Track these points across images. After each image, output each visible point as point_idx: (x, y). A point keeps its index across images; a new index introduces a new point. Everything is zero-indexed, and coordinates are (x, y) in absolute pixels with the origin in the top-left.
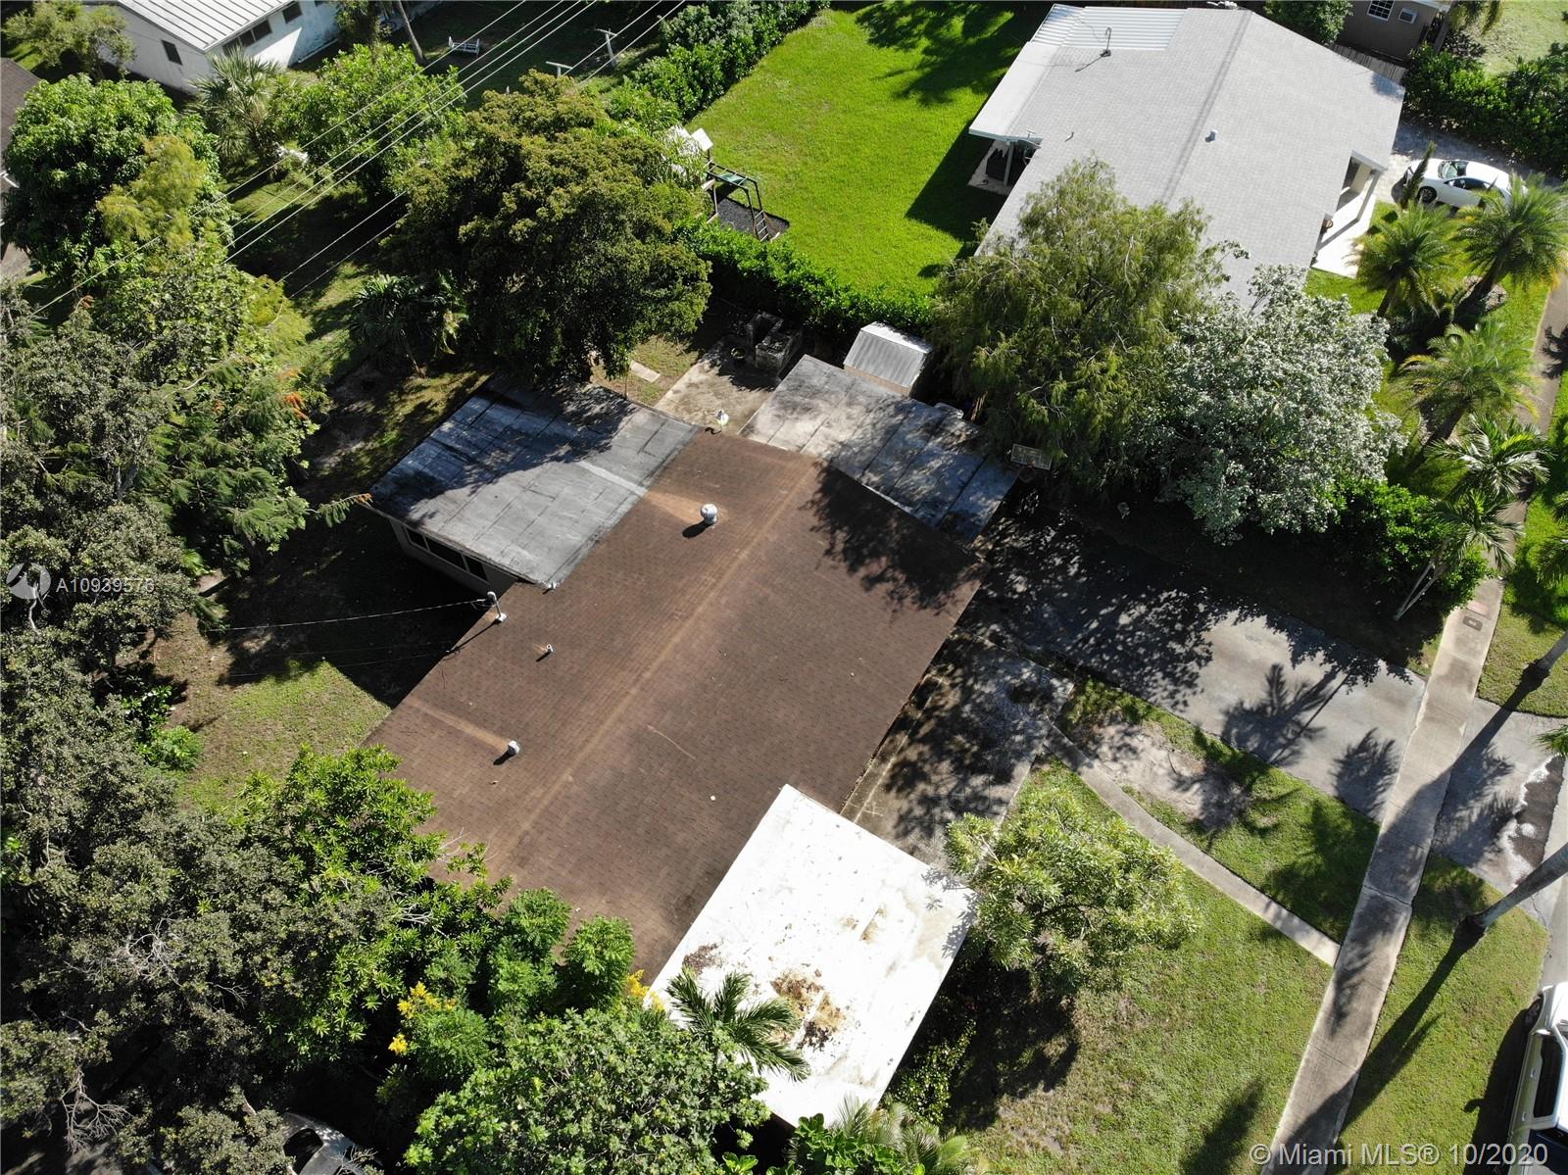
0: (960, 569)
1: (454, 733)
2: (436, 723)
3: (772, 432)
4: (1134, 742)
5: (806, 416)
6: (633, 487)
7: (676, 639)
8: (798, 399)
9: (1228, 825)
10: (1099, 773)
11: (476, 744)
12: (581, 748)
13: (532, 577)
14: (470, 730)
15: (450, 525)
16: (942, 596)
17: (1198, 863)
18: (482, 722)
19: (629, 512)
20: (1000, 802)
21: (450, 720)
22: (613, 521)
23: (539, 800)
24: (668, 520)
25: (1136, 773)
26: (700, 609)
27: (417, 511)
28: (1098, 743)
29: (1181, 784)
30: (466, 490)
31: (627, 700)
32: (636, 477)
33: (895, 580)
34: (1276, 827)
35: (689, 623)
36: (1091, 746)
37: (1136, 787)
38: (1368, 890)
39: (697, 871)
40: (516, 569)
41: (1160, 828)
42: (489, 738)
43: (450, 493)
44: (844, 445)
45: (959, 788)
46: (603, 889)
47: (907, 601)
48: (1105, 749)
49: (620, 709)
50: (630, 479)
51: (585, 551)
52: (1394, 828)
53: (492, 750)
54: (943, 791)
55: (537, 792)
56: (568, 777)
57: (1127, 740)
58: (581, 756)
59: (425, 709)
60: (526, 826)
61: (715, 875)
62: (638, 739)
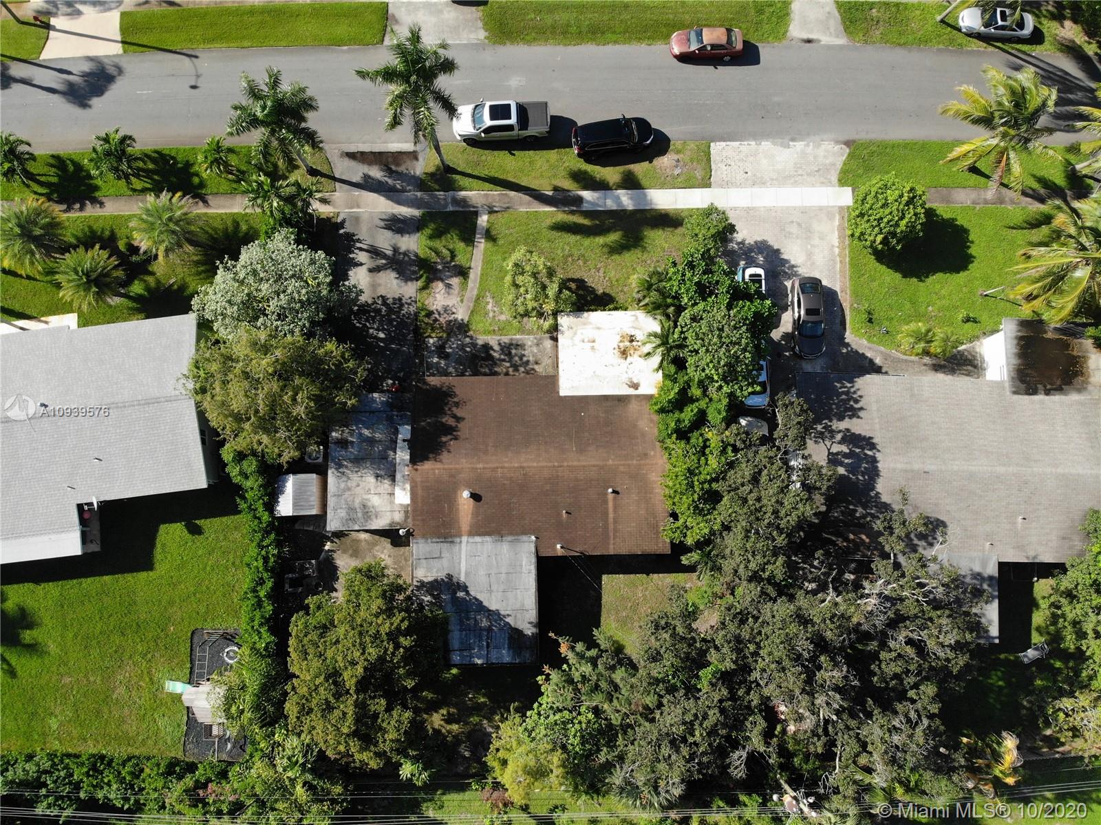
0: (427, 390)
1: (615, 522)
2: (615, 531)
3: (388, 514)
4: (441, 310)
5: (369, 504)
6: (464, 545)
7: (535, 464)
8: (360, 515)
9: (457, 265)
10: (461, 315)
11: (615, 508)
12: (597, 466)
13: (533, 550)
14: (611, 515)
15: (527, 607)
16: (444, 389)
17: (476, 270)
18: (606, 514)
19: (479, 535)
20: (498, 343)
21: (611, 527)
22: (488, 539)
23: (624, 465)
24: (476, 514)
25: (454, 304)
26: (516, 465)
27: (529, 631)
28: (450, 322)
29: (449, 286)
30: (507, 620)
31: (570, 464)
32: (457, 547)
33: (450, 409)
34: (447, 249)
35: (525, 465)
36: (453, 323)
37: (459, 299)
38: (450, 208)
39: (609, 404)
40: (534, 560)
41: (470, 285)
42: (611, 504)
43: (512, 624)
44: (377, 476)
45: (504, 360)
46: (635, 426)
47: (456, 400)
48: (451, 318)
49: (576, 463)
50: (460, 549)
51: (510, 538)
53: (615, 499)
54: (508, 364)
55: (622, 469)
56: (610, 462)
57: (442, 312)
58: (600, 463)
59: (612, 542)
60: (635, 462)
61: (606, 398)
62: (581, 451)
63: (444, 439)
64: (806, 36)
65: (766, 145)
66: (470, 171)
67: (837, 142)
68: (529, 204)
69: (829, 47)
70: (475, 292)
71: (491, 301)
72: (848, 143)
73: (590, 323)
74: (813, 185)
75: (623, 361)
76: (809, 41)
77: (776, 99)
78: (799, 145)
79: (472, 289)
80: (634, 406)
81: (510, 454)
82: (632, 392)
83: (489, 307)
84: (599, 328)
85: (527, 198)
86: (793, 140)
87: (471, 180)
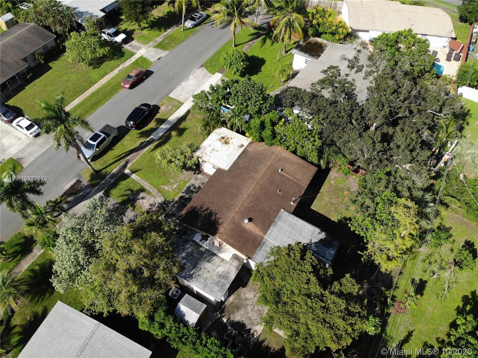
1: (294, 178)
2: (297, 180)
3: (231, 267)
4: (150, 207)
5: (220, 273)
6: (268, 239)
7: (251, 189)
8: (223, 281)
9: (136, 191)
10: (160, 200)
11: (288, 174)
12: (267, 169)
13: (288, 213)
14: (290, 177)
15: (313, 231)
17: (145, 184)
18: (288, 178)
19: (268, 230)
20: (183, 193)
21: (295, 180)
22: (271, 228)
23: (273, 160)
24: (257, 225)
25: (152, 201)
26: (246, 196)
27: (323, 236)
28: (158, 206)
29: (142, 198)
30: (313, 241)
31: (259, 177)
32: (268, 242)
33: (201, 211)
34: (126, 191)
35: (249, 192)
36: (160, 206)
37: (153, 197)
38: (113, 181)
39: (243, 156)
40: (292, 216)
41: (151, 190)
42: (285, 175)
43: (317, 241)
44: (209, 261)
46: (259, 151)
47: (199, 207)
48: (157, 205)
49: (261, 175)
50: (269, 242)
51: (277, 219)
52: (100, 191)
53: (284, 172)
55: (273, 162)
56: (268, 164)
57: (151, 207)
58: (266, 167)
59: (301, 184)
60: (274, 157)
61: (240, 156)
62: (256, 171)
63: (213, 218)
64: (157, 58)
65: (183, 84)
66: (105, 166)
67: (199, 68)
68: (138, 155)
69: (167, 55)
70: (156, 190)
71: (164, 186)
72: (202, 66)
73: (206, 147)
74: (208, 80)
75: (229, 145)
76: (159, 59)
77: (170, 74)
78: (191, 77)
79: (153, 191)
80: (250, 149)
81: (240, 196)
82: (243, 148)
83: (166, 188)
84: (210, 145)
85: (135, 154)
86: (188, 77)
87: (109, 168)
